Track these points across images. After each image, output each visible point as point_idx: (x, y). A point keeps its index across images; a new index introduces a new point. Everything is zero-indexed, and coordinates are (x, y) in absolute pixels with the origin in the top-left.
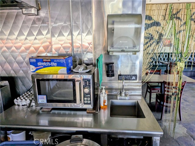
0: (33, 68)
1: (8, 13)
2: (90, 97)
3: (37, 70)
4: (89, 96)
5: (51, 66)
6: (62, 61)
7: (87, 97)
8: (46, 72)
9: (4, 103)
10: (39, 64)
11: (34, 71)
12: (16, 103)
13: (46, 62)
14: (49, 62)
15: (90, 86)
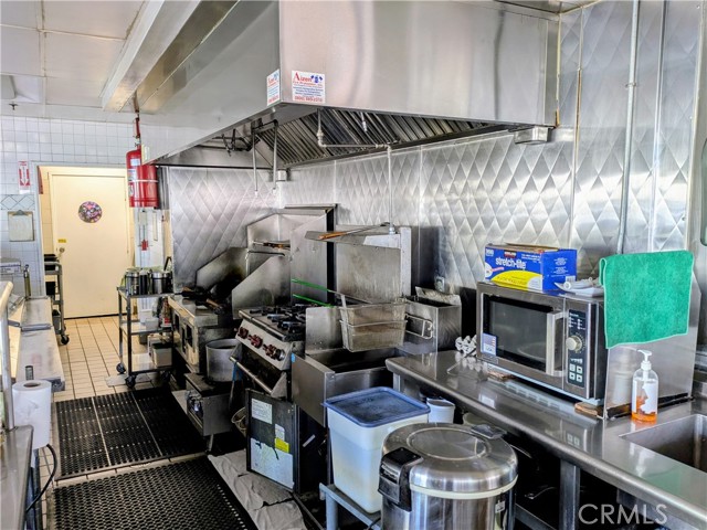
0: (487, 269)
1: (482, 144)
2: (583, 365)
3: (494, 274)
4: (581, 361)
5: (515, 268)
6: (535, 258)
7: (577, 364)
8: (508, 282)
9: (442, 341)
10: (499, 261)
11: (490, 278)
12: (458, 346)
13: (509, 257)
14: (513, 257)
15: (583, 333)
